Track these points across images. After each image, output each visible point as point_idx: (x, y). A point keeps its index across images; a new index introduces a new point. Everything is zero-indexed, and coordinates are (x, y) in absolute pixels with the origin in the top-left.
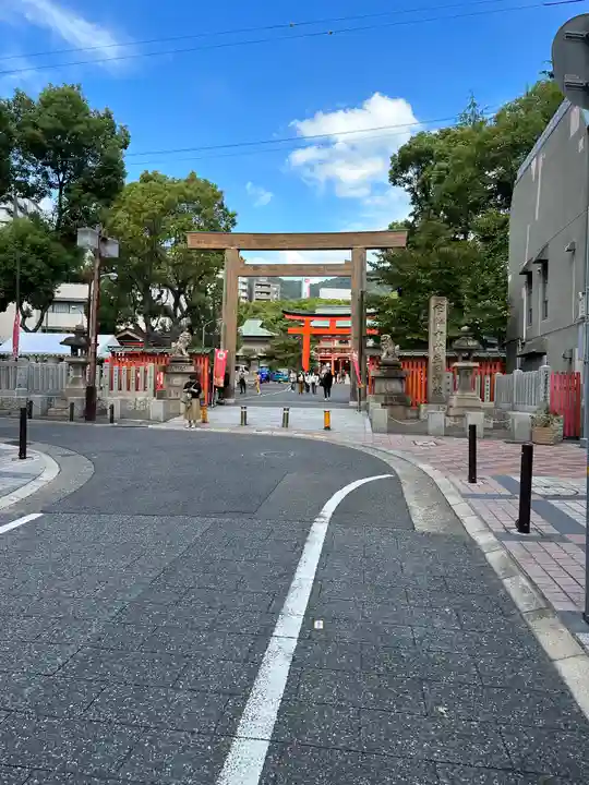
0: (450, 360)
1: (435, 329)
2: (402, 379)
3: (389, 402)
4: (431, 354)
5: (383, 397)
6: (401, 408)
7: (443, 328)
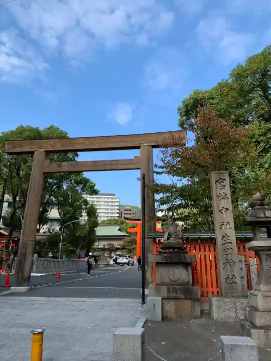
0: (242, 241)
1: (219, 207)
2: (186, 265)
3: (173, 295)
4: (218, 236)
5: (165, 288)
6: (188, 303)
7: (227, 203)
